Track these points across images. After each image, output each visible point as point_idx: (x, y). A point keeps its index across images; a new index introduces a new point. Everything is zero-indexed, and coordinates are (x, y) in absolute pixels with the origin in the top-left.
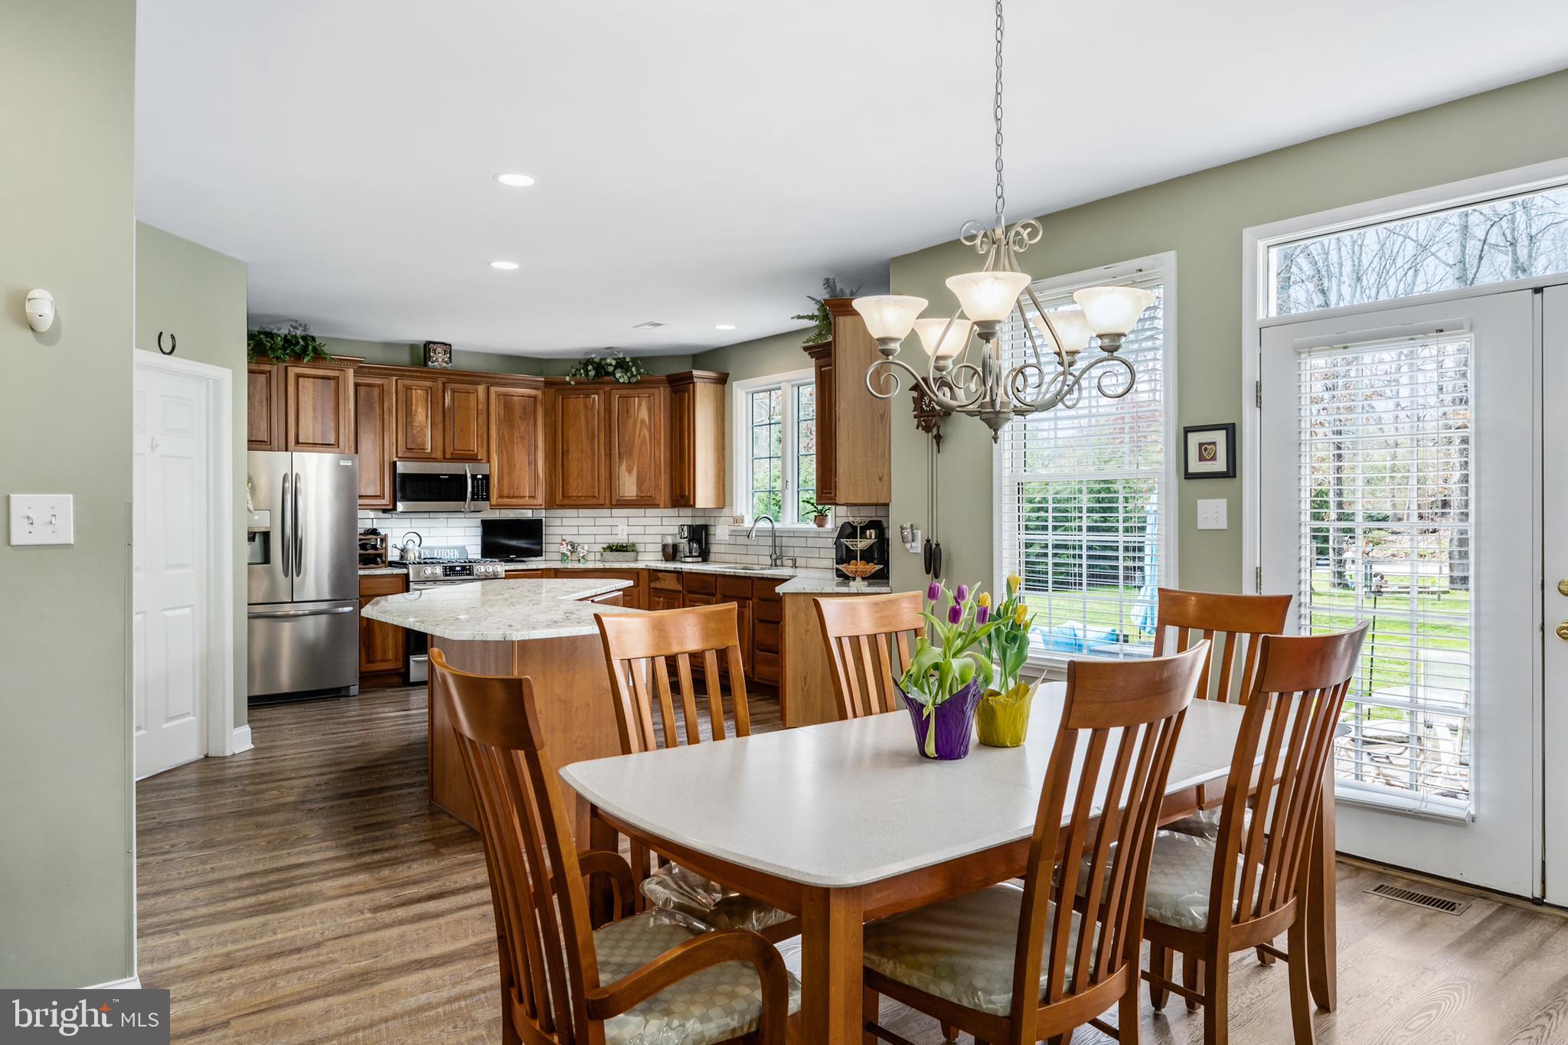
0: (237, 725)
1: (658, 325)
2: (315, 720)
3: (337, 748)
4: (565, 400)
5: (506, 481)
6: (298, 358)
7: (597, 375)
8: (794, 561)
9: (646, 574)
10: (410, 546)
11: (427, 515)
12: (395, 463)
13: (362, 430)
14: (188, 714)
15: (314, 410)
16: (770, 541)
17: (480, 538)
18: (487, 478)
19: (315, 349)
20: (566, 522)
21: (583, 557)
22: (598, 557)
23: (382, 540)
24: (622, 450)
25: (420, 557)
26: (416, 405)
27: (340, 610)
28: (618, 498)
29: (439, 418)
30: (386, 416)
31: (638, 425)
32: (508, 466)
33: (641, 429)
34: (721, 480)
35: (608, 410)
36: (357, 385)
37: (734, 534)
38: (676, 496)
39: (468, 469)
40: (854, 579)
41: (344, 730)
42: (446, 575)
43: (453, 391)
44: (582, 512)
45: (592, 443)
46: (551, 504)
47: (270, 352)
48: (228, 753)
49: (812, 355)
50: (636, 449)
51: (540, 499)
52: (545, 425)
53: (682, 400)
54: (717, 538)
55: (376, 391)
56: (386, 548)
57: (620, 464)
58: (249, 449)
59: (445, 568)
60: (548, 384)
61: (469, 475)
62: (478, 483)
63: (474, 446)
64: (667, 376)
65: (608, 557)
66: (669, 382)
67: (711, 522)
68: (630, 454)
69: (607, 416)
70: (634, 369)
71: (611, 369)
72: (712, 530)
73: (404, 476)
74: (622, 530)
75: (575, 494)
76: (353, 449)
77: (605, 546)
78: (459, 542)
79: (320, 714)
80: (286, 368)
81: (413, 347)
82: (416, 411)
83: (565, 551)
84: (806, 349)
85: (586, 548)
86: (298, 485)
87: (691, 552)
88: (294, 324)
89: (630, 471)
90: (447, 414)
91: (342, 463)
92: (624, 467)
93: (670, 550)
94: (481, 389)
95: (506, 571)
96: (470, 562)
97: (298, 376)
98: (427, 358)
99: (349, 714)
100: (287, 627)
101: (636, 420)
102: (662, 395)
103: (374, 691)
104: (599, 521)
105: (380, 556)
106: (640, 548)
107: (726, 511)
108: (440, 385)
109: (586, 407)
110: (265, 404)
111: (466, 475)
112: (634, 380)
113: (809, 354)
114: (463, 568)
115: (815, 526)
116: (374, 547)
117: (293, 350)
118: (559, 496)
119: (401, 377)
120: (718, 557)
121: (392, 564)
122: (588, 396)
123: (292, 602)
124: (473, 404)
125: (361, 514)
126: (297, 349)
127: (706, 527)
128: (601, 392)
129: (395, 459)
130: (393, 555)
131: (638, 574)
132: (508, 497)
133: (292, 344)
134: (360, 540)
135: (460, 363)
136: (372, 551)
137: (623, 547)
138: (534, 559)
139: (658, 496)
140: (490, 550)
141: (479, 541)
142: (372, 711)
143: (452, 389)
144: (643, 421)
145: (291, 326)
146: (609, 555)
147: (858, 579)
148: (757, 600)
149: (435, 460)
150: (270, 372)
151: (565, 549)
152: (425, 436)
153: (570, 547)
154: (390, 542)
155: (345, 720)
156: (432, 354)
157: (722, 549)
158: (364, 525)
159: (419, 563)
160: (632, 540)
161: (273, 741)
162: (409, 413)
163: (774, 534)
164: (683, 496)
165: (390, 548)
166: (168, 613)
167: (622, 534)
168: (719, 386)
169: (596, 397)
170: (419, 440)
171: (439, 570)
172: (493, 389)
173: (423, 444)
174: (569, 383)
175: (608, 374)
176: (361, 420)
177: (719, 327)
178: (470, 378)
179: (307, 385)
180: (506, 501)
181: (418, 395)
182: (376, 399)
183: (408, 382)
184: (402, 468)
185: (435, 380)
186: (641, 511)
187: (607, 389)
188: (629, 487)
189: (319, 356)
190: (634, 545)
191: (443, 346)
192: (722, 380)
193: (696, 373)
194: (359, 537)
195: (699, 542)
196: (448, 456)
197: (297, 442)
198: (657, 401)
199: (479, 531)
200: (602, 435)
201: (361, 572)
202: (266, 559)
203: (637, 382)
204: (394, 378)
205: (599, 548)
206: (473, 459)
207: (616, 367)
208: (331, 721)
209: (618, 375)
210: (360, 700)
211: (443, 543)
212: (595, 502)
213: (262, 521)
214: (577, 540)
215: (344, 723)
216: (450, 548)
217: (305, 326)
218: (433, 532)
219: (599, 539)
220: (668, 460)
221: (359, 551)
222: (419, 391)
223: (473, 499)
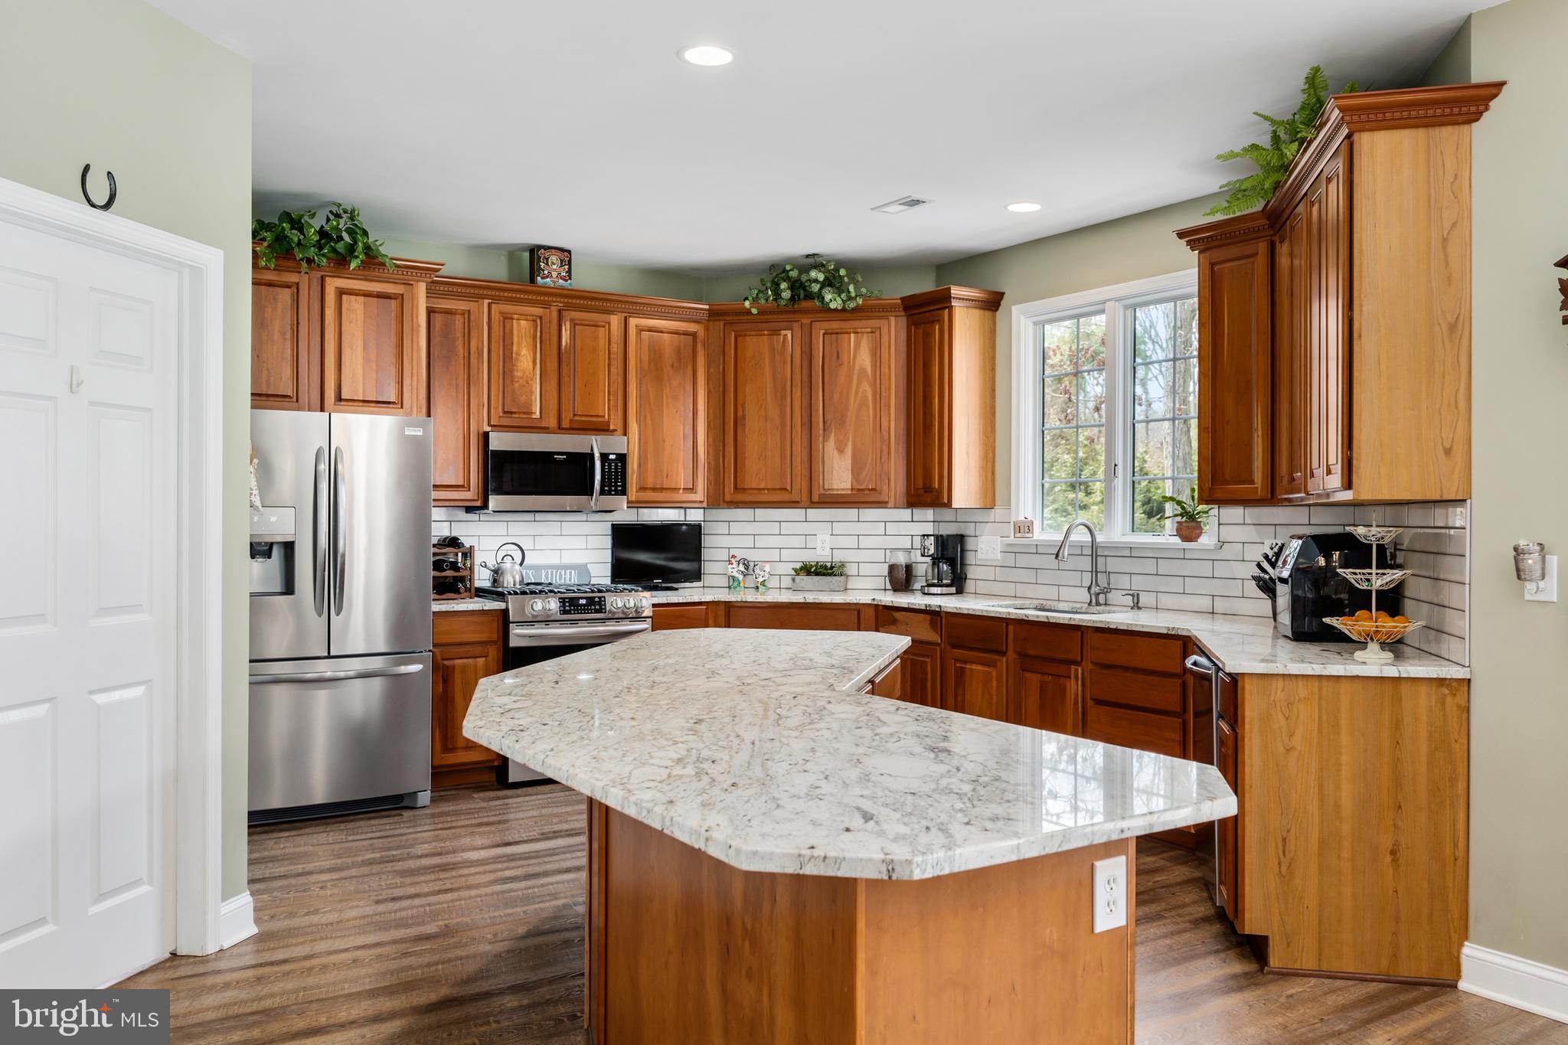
0: (226, 895)
1: (917, 202)
2: (364, 863)
3: (402, 941)
4: (740, 339)
5: (650, 464)
6: (341, 262)
7: (792, 298)
8: (1136, 598)
9: (871, 612)
10: (507, 565)
11: (530, 517)
12: (486, 435)
13: (437, 384)
14: (138, 883)
15: (365, 347)
16: (1086, 563)
17: (609, 552)
18: (622, 458)
19: (367, 248)
20: (735, 528)
21: (763, 583)
22: (786, 582)
23: (465, 555)
24: (829, 417)
25: (522, 582)
26: (519, 344)
27: (404, 669)
28: (822, 491)
29: (552, 365)
30: (473, 361)
31: (855, 377)
32: (653, 442)
33: (859, 383)
34: (990, 464)
35: (808, 355)
36: (430, 311)
37: (1010, 550)
38: (916, 489)
39: (597, 445)
40: (1362, 645)
41: (412, 890)
42: (565, 612)
43: (574, 324)
44: (761, 513)
45: (782, 407)
46: (717, 500)
47: (296, 250)
48: (211, 949)
49: (1193, 245)
50: (851, 414)
51: (700, 495)
52: (708, 380)
53: (927, 336)
54: (980, 555)
55: (459, 321)
56: (471, 569)
57: (825, 438)
58: (253, 407)
59: (563, 601)
60: (715, 314)
61: (597, 455)
62: (610, 466)
63: (604, 408)
64: (903, 299)
65: (803, 584)
66: (905, 309)
67: (969, 530)
68: (841, 422)
69: (806, 363)
70: (851, 288)
71: (816, 287)
72: (970, 544)
73: (497, 454)
74: (823, 542)
75: (754, 486)
76: (424, 410)
77: (798, 566)
78: (579, 558)
79: (373, 849)
80: (323, 278)
81: (512, 252)
82: (518, 354)
83: (735, 574)
84: (1181, 235)
85: (767, 568)
86: (340, 467)
87: (940, 579)
88: (335, 209)
89: (841, 450)
90: (564, 358)
91: (409, 432)
92: (831, 444)
93: (902, 574)
94: (615, 320)
95: (654, 605)
96: (600, 591)
97: (341, 292)
98: (534, 271)
99: (419, 850)
100: (321, 697)
101: (851, 369)
102: (894, 330)
103: (455, 798)
104: (786, 528)
105: (462, 579)
106: (851, 569)
107: (998, 513)
108: (555, 315)
109: (772, 349)
110: (288, 335)
111: (592, 455)
112: (852, 305)
113: (1189, 243)
114: (591, 600)
115: (1177, 540)
116: (454, 566)
117: (334, 250)
118: (729, 488)
119: (496, 300)
120: (982, 587)
121: (480, 593)
122: (775, 332)
123: (329, 657)
124: (602, 342)
125: (437, 514)
126: (340, 247)
127: (961, 538)
128: (796, 326)
129: (488, 429)
130: (482, 579)
131: (859, 612)
132: (654, 489)
133: (331, 239)
134: (435, 554)
135: (584, 279)
136: (449, 573)
137: (826, 567)
138: (687, 584)
139: (885, 488)
140: (624, 572)
141: (607, 556)
142: (455, 843)
143: (571, 320)
144: (863, 371)
145: (331, 212)
146: (805, 581)
147: (1373, 647)
148: (1090, 666)
149: (545, 430)
150: (298, 284)
151: (735, 570)
152: (532, 392)
153: (742, 568)
154: (478, 558)
155: (412, 864)
156: (542, 265)
157: (989, 573)
158: (440, 530)
159: (524, 593)
160: (839, 557)
161: (291, 915)
162: (508, 358)
163: (1095, 551)
164: (928, 489)
165: (476, 568)
166: (101, 699)
167: (823, 549)
168: (987, 313)
169: (789, 334)
170: (523, 399)
171: (553, 605)
172: (633, 322)
173: (529, 404)
174: (749, 312)
175: (810, 296)
176: (437, 369)
177: (1014, 208)
178: (597, 302)
179: (355, 307)
180: (650, 496)
181: (521, 328)
182: (459, 334)
183: (509, 308)
184: (500, 442)
185: (546, 305)
186: (852, 513)
187: (806, 321)
188: (839, 475)
189: (373, 260)
190: (843, 565)
191: (559, 253)
192: (993, 303)
193: (955, 291)
194: (433, 550)
195: (952, 562)
196: (565, 424)
197: (339, 398)
198: (885, 339)
199: (608, 542)
200: (797, 393)
201: (436, 607)
202: (289, 588)
203: (854, 310)
204: (486, 301)
205: (788, 569)
206: (603, 429)
207: (823, 285)
208: (389, 867)
209: (828, 297)
210: (433, 816)
211: (553, 559)
212: (786, 497)
213: (281, 525)
214: (752, 556)
215: (412, 872)
216: (566, 567)
217: (353, 211)
218: (541, 543)
219: (786, 555)
220: (902, 433)
221: (433, 573)
222: (522, 322)
223: (602, 492)
